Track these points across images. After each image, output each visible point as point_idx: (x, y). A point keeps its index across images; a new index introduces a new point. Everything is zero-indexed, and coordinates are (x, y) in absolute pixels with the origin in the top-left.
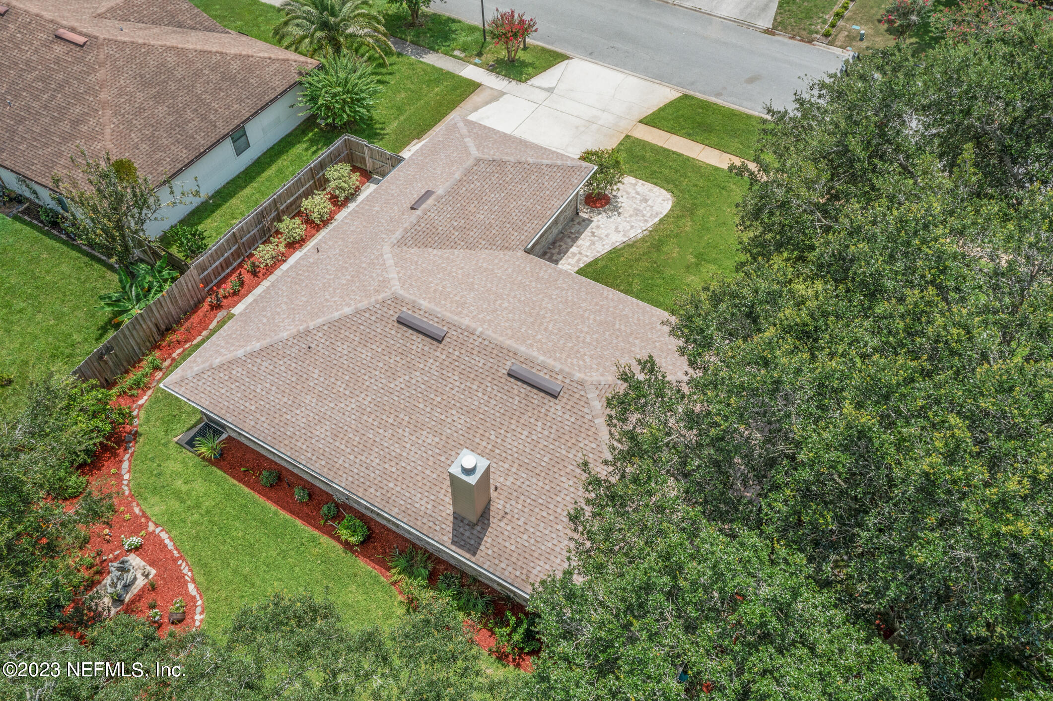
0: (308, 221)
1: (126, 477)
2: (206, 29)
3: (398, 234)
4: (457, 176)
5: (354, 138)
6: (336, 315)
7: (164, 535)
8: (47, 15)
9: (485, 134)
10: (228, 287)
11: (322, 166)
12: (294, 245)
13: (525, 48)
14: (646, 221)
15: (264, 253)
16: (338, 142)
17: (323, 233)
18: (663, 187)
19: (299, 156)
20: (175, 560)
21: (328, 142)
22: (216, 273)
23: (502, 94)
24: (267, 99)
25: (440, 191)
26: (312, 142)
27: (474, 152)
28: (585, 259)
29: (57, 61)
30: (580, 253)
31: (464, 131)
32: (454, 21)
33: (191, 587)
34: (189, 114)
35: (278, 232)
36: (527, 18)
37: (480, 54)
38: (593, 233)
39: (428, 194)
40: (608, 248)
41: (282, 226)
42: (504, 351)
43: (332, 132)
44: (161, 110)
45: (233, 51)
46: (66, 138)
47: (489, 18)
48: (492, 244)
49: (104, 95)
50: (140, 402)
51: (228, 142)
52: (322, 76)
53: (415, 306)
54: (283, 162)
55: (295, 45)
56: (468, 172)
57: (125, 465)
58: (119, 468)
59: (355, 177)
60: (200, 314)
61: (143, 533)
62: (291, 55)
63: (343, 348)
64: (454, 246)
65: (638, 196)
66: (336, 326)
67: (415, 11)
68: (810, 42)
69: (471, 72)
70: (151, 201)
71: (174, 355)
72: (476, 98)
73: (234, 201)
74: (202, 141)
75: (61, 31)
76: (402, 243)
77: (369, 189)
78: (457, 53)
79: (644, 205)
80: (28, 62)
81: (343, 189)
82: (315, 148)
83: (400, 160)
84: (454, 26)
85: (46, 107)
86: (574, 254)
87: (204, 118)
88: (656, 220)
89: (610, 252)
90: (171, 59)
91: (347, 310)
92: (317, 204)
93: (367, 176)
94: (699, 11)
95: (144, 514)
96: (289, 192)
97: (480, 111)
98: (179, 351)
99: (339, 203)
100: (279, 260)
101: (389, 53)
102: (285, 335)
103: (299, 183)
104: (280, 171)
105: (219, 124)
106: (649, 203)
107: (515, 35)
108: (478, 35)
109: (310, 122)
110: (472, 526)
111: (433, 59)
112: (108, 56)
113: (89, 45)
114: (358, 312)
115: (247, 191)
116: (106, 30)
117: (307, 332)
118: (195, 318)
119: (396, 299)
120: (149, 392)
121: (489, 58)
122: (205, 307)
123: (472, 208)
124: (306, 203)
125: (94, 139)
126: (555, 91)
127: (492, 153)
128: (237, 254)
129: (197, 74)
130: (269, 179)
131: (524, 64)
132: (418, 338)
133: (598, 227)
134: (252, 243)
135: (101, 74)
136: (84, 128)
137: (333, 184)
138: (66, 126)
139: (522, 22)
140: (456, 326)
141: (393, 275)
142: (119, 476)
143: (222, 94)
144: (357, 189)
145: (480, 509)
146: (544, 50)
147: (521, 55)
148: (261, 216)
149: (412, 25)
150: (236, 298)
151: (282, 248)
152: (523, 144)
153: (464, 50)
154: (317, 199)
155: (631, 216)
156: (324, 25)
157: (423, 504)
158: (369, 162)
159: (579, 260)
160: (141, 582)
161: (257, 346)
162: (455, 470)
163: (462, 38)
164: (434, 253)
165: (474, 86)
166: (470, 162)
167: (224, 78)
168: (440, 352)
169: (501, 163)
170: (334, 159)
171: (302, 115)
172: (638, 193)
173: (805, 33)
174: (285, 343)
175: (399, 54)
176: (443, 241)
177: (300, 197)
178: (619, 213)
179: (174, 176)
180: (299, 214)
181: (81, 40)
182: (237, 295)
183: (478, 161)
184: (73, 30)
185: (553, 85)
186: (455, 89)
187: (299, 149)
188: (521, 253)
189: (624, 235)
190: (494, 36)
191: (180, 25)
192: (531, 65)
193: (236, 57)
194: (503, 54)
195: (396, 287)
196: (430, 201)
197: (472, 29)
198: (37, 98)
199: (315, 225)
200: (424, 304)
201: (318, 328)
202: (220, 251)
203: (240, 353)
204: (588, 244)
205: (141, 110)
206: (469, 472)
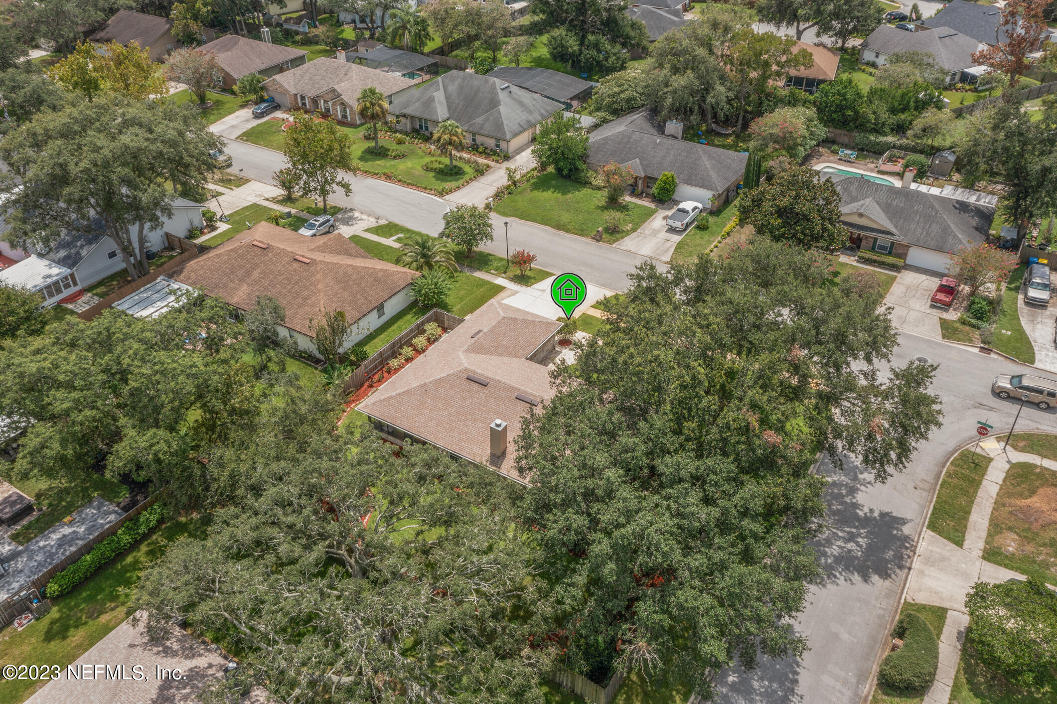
0: (416, 350)
2: (363, 257)
3: (466, 347)
4: (494, 324)
5: (439, 310)
6: (438, 377)
8: (289, 249)
9: (508, 308)
10: (376, 377)
11: (423, 323)
12: (408, 360)
13: (531, 269)
15: (394, 363)
16: (431, 312)
17: (422, 356)
19: (409, 321)
21: (424, 314)
22: (371, 371)
23: (517, 292)
24: (396, 290)
25: (485, 330)
26: (415, 314)
27: (502, 314)
29: (295, 271)
31: (497, 306)
32: (491, 255)
34: (359, 296)
35: (400, 354)
36: (531, 254)
37: (505, 272)
39: (480, 331)
41: (402, 351)
42: (514, 389)
43: (426, 308)
44: (346, 294)
45: (379, 267)
46: (300, 306)
47: (511, 253)
48: (510, 355)
49: (320, 286)
51: (376, 311)
52: (424, 280)
53: (474, 372)
54: (400, 323)
55: (409, 265)
56: (499, 322)
59: (439, 330)
60: (363, 389)
62: (406, 270)
63: (442, 390)
64: (492, 354)
66: (439, 382)
67: (470, 250)
69: (500, 281)
70: (349, 331)
72: (502, 294)
73: (376, 341)
74: (365, 309)
75: (297, 257)
76: (467, 351)
77: (445, 336)
78: (492, 271)
80: (279, 271)
81: (433, 335)
82: (417, 316)
83: (463, 320)
84: (491, 258)
85: (289, 292)
87: (366, 298)
90: (350, 271)
91: (444, 375)
92: (420, 341)
93: (445, 330)
94: (630, 251)
96: (407, 335)
97: (506, 299)
99: (431, 341)
100: (401, 367)
101: (456, 271)
102: (415, 386)
103: (411, 331)
104: (399, 327)
105: (373, 301)
107: (525, 262)
108: (504, 263)
109: (414, 304)
110: (499, 457)
111: (478, 274)
112: (321, 269)
113: (313, 262)
114: (448, 375)
115: (382, 336)
116: (318, 256)
117: (425, 384)
119: (466, 369)
120: (347, 412)
121: (510, 274)
122: (365, 387)
123: (500, 338)
124: (415, 341)
125: (315, 306)
126: (546, 291)
127: (510, 315)
128: (381, 363)
129: (362, 278)
130: (394, 331)
131: (529, 278)
132: (476, 385)
133: (565, 355)
134: (388, 358)
135: (319, 277)
136: (310, 302)
137: (428, 332)
138: (300, 300)
139: (529, 255)
140: (493, 380)
141: (464, 361)
143: (374, 287)
144: (440, 336)
145: (502, 450)
146: (541, 270)
147: (528, 273)
148: (394, 344)
149: (468, 257)
150: (380, 383)
151: (403, 361)
152: (528, 313)
153: (496, 270)
154: (420, 339)
156: (424, 256)
157: (477, 450)
158: (446, 323)
161: (401, 391)
162: (493, 425)
163: (496, 264)
164: (482, 357)
165: (501, 289)
166: (500, 318)
167: (375, 280)
168: (486, 391)
169: (515, 320)
170: (428, 320)
171: (412, 299)
174: (414, 389)
175: (461, 272)
176: (487, 352)
177: (411, 339)
179: (360, 319)
180: (411, 345)
181: (308, 261)
182: (380, 381)
183: (504, 318)
184: (303, 256)
185: (545, 288)
186: (491, 289)
187: (409, 317)
188: (524, 359)
190: (513, 262)
191: (350, 255)
192: (534, 278)
193: (381, 270)
194: (518, 272)
195: (466, 365)
196: (481, 334)
197: (501, 259)
198: (284, 288)
199: (419, 352)
200: (479, 371)
201: (430, 383)
202: (374, 360)
203: (394, 394)
205: (336, 294)
206: (498, 426)
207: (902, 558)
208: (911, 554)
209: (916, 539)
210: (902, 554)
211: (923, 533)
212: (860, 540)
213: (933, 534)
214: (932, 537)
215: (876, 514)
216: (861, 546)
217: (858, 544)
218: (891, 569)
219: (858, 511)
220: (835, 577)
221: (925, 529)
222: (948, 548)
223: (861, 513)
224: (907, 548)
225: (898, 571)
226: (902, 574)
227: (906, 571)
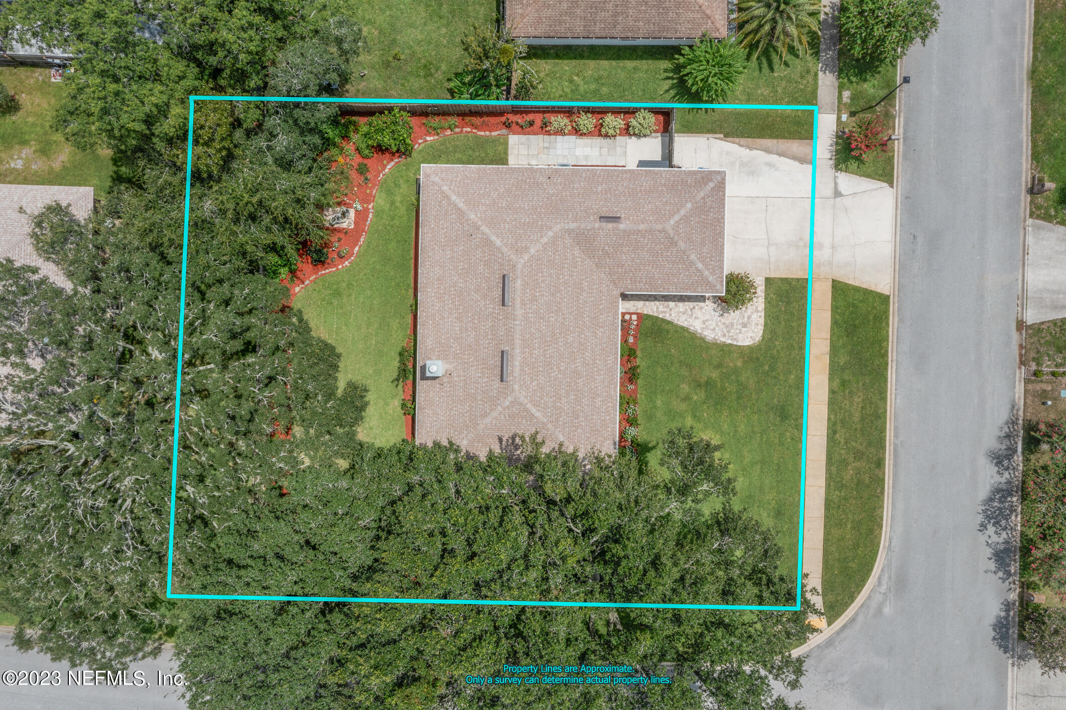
1: (387, 170)
3: (573, 226)
4: (642, 227)
6: (493, 238)
7: (371, 216)
9: (709, 208)
12: (578, 131)
14: (724, 335)
18: (764, 331)
20: (363, 231)
23: (811, 162)
24: (664, 35)
25: (622, 226)
27: (673, 221)
28: (668, 315)
30: (671, 310)
31: (702, 194)
33: (357, 248)
37: (855, 114)
38: (694, 308)
39: (615, 219)
40: (685, 324)
42: (512, 342)
48: (610, 274)
50: (428, 138)
53: (515, 279)
56: (650, 231)
57: (392, 163)
58: (388, 163)
59: (654, 127)
60: (497, 120)
61: (365, 205)
64: (591, 257)
65: (746, 319)
66: (487, 242)
68: (1022, 363)
69: (826, 122)
71: (464, 129)
72: (795, 146)
76: (569, 231)
78: (846, 94)
79: (740, 327)
82: (671, 75)
84: (884, 68)
86: (668, 307)
87: (615, 15)
88: (729, 342)
89: (682, 328)
91: (499, 242)
95: (374, 197)
97: (782, 158)
98: (469, 129)
102: (472, 216)
105: (619, 27)
106: (745, 329)
108: (882, 93)
111: (826, 82)
117: (478, 228)
118: (492, 120)
119: (514, 266)
120: (436, 137)
122: (503, 119)
123: (625, 250)
126: (839, 199)
132: (499, 292)
133: (701, 308)
140: (513, 309)
141: (534, 250)
142: (384, 167)
143: (643, 8)
146: (890, 160)
150: (520, 130)
153: (854, 96)
155: (724, 324)
159: (665, 312)
160: (345, 225)
161: (461, 204)
163: (870, 85)
164: (575, 253)
165: (808, 135)
166: (659, 227)
168: (498, 308)
169: (674, 243)
172: (749, 317)
173: (1033, 354)
174: (468, 220)
175: (816, 53)
176: (589, 250)
178: (722, 315)
182: (522, 128)
183: (663, 230)
185: (844, 193)
186: (797, 124)
188: (617, 293)
189: (703, 328)
192: (862, 162)
195: (522, 261)
196: (610, 226)
199: (600, 133)
200: (519, 283)
201: (482, 233)
203: (454, 198)
204: (682, 310)
206: (430, 372)
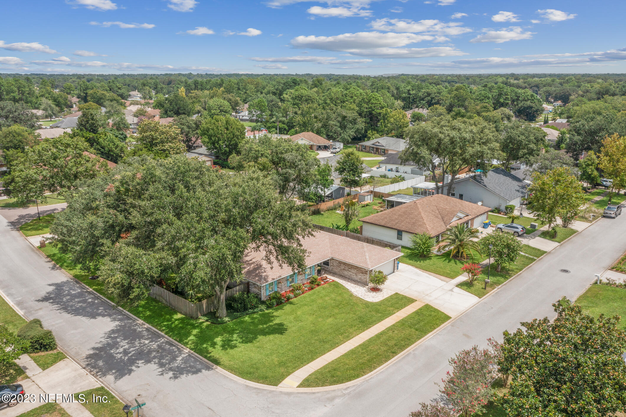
38: (357, 287)
126: (451, 292)
133: (360, 288)
155: (365, 294)
178: (367, 292)
185: (454, 291)
204: (351, 285)
207: (93, 367)
208: (92, 373)
209: (100, 379)
210: (96, 368)
211: (101, 383)
212: (121, 355)
213: (95, 387)
214: (94, 386)
215: (134, 368)
216: (117, 354)
217: (120, 353)
218: (90, 361)
219: (143, 361)
220: (107, 338)
221: (102, 385)
222: (79, 389)
223: (140, 362)
224: (97, 372)
225: (87, 363)
226: (84, 364)
227: (84, 366)
